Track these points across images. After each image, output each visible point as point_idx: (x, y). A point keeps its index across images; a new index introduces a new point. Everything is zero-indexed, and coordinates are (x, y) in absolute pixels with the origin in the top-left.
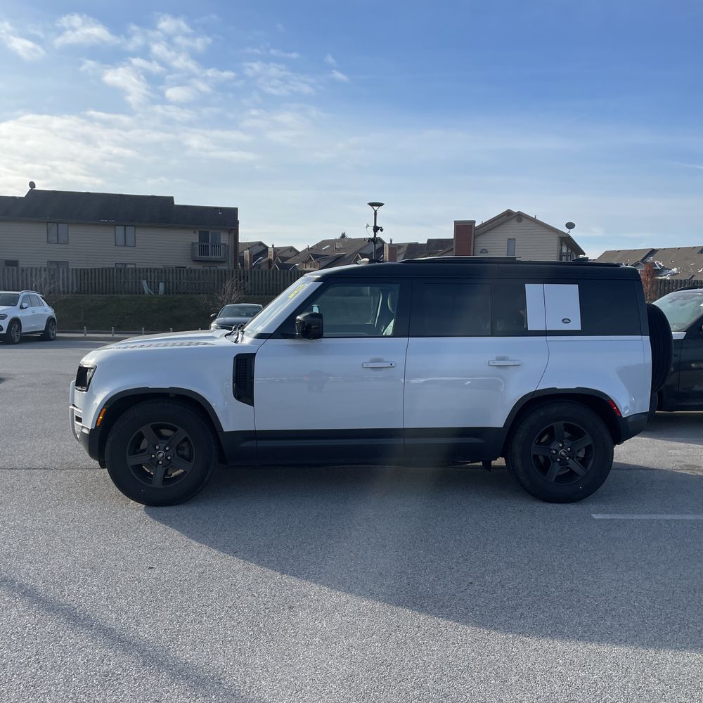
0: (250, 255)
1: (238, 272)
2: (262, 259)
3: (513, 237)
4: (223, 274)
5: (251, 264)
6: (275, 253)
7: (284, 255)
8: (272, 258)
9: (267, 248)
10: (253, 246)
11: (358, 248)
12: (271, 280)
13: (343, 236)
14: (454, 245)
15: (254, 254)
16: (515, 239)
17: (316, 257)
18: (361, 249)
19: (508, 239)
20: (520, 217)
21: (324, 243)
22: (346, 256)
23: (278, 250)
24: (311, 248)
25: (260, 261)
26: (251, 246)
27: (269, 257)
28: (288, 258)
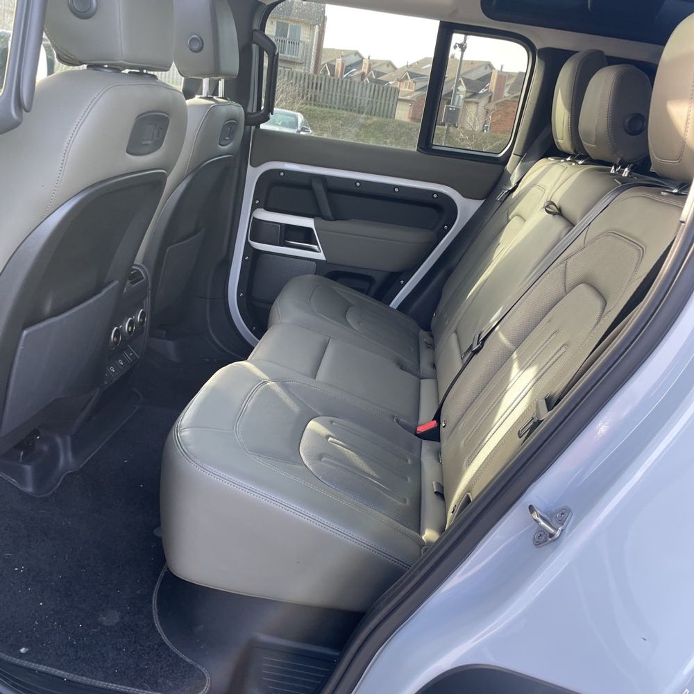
0: (343, 64)
2: (355, 71)
5: (341, 76)
6: (370, 65)
7: (380, 69)
8: (366, 72)
9: (362, 59)
10: (347, 55)
15: (346, 64)
17: (413, 75)
18: (463, 74)
21: (426, 60)
22: (447, 79)
23: (374, 63)
24: (411, 66)
25: (353, 73)
26: (345, 54)
27: (363, 70)
28: (383, 74)
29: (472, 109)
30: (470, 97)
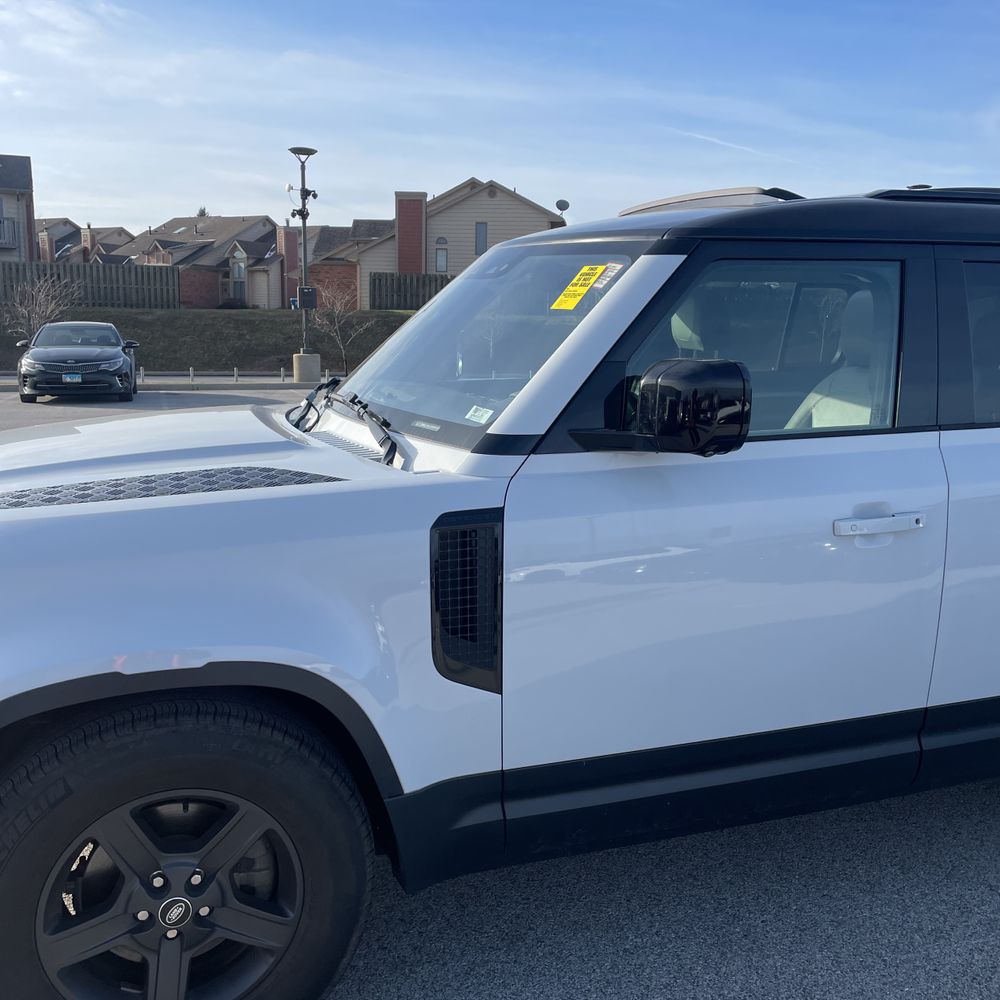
0: (50, 240)
1: (41, 268)
2: (71, 248)
3: (484, 220)
4: (14, 270)
5: (52, 255)
6: (93, 238)
7: (110, 241)
8: (89, 246)
9: (78, 230)
10: (54, 226)
11: (236, 232)
12: (102, 282)
13: (202, 213)
14: (397, 229)
15: (55, 239)
16: (486, 223)
17: (165, 244)
18: (237, 235)
19: (477, 223)
20: (493, 188)
21: (176, 223)
22: (215, 245)
23: (99, 233)
24: (156, 231)
25: (68, 249)
26: (52, 225)
27: (83, 244)
28: (116, 247)
29: (261, 281)
30: (254, 264)
